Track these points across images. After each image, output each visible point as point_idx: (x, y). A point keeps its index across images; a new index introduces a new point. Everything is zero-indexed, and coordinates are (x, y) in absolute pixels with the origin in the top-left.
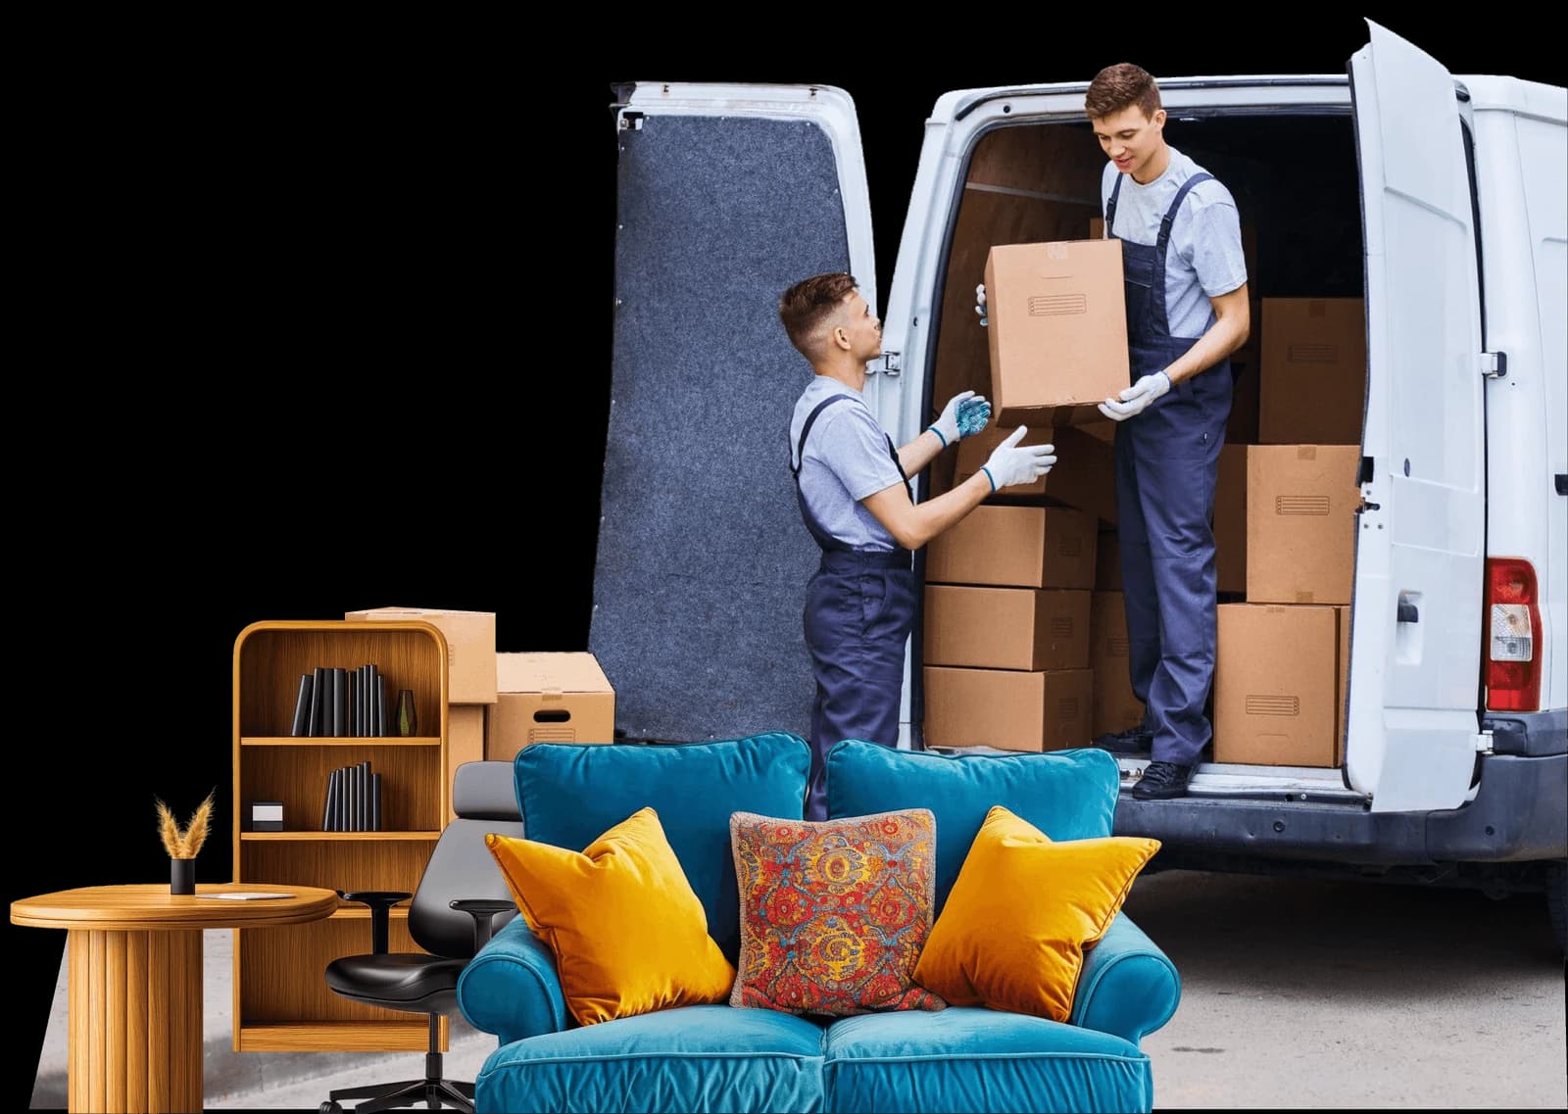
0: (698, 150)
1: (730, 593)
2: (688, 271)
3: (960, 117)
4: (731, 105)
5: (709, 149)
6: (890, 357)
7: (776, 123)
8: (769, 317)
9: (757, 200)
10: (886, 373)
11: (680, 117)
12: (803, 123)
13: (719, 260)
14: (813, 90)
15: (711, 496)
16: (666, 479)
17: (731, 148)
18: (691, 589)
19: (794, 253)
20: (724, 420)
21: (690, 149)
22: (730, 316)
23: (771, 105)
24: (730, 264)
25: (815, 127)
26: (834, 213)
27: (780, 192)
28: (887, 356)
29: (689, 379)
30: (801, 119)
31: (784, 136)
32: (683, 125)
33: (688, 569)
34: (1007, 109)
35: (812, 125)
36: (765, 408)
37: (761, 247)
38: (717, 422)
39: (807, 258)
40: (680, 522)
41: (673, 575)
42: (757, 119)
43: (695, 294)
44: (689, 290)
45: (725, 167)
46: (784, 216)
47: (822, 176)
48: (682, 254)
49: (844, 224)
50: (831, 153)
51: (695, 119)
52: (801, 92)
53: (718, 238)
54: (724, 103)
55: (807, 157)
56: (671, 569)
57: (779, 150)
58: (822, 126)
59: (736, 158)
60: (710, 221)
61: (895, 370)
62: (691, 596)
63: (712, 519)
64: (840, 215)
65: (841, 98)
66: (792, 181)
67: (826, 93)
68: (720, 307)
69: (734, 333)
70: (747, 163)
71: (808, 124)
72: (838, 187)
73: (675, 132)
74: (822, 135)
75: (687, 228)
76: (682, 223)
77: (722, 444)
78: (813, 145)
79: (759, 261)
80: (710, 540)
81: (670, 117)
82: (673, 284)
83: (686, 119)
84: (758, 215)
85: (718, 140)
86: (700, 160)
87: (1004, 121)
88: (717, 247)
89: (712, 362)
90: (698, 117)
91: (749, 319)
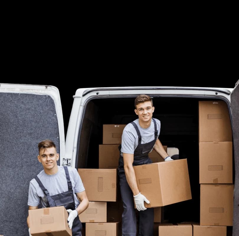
0: (12, 102)
1: (23, 225)
2: (8, 136)
3: (84, 95)
4: (21, 90)
5: (16, 102)
6: (68, 161)
7: (37, 95)
8: (34, 149)
9: (30, 117)
10: (67, 165)
11: (6, 93)
12: (45, 96)
13: (18, 133)
14: (46, 87)
15: (17, 199)
16: (2, 194)
17: (22, 102)
18: (11, 225)
19: (42, 131)
20: (20, 177)
21: (10, 102)
22: (21, 148)
23: (33, 91)
24: (22, 134)
25: (49, 97)
26: (55, 120)
27: (38, 115)
28: (68, 160)
29: (8, 166)
30: (45, 94)
31: (39, 99)
32: (7, 95)
33: (10, 219)
34: (97, 94)
35: (48, 96)
36: (33, 174)
37: (32, 129)
38: (18, 178)
39: (46, 133)
40: (7, 206)
41: (5, 221)
42: (31, 94)
43: (11, 143)
44: (8, 141)
45: (21, 107)
46: (39, 121)
47: (51, 110)
48: (6, 131)
49: (58, 124)
50: (54, 104)
51: (11, 94)
52: (43, 87)
53: (18, 127)
54: (19, 90)
55: (47, 105)
56: (5, 219)
57: (38, 103)
58: (51, 96)
59: (24, 105)
60: (15, 122)
61: (70, 164)
62: (11, 227)
63: (18, 205)
64: (57, 121)
65: (55, 89)
66: (42, 111)
67: (51, 88)
68: (18, 146)
69: (22, 153)
70: (27, 106)
71: (47, 96)
72: (56, 113)
73: (4, 97)
74: (52, 99)
75: (8, 124)
76: (6, 122)
77: (19, 184)
78: (49, 102)
79: (31, 134)
80: (17, 211)
81: (3, 93)
82: (3, 140)
83: (8, 94)
84: (31, 121)
85: (18, 100)
86: (13, 105)
87: (96, 97)
88: (18, 129)
89: (16, 161)
90: (12, 93)
91: (28, 150)
